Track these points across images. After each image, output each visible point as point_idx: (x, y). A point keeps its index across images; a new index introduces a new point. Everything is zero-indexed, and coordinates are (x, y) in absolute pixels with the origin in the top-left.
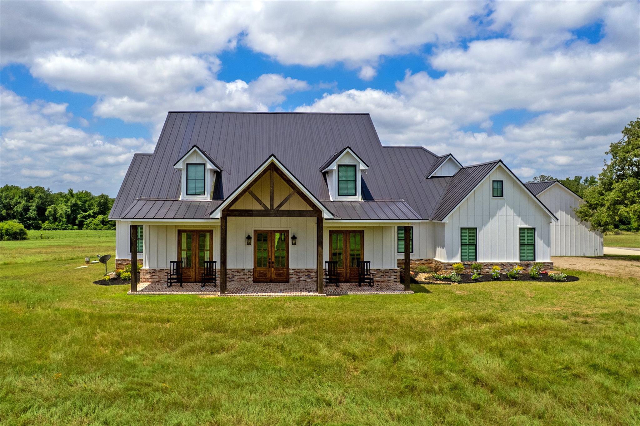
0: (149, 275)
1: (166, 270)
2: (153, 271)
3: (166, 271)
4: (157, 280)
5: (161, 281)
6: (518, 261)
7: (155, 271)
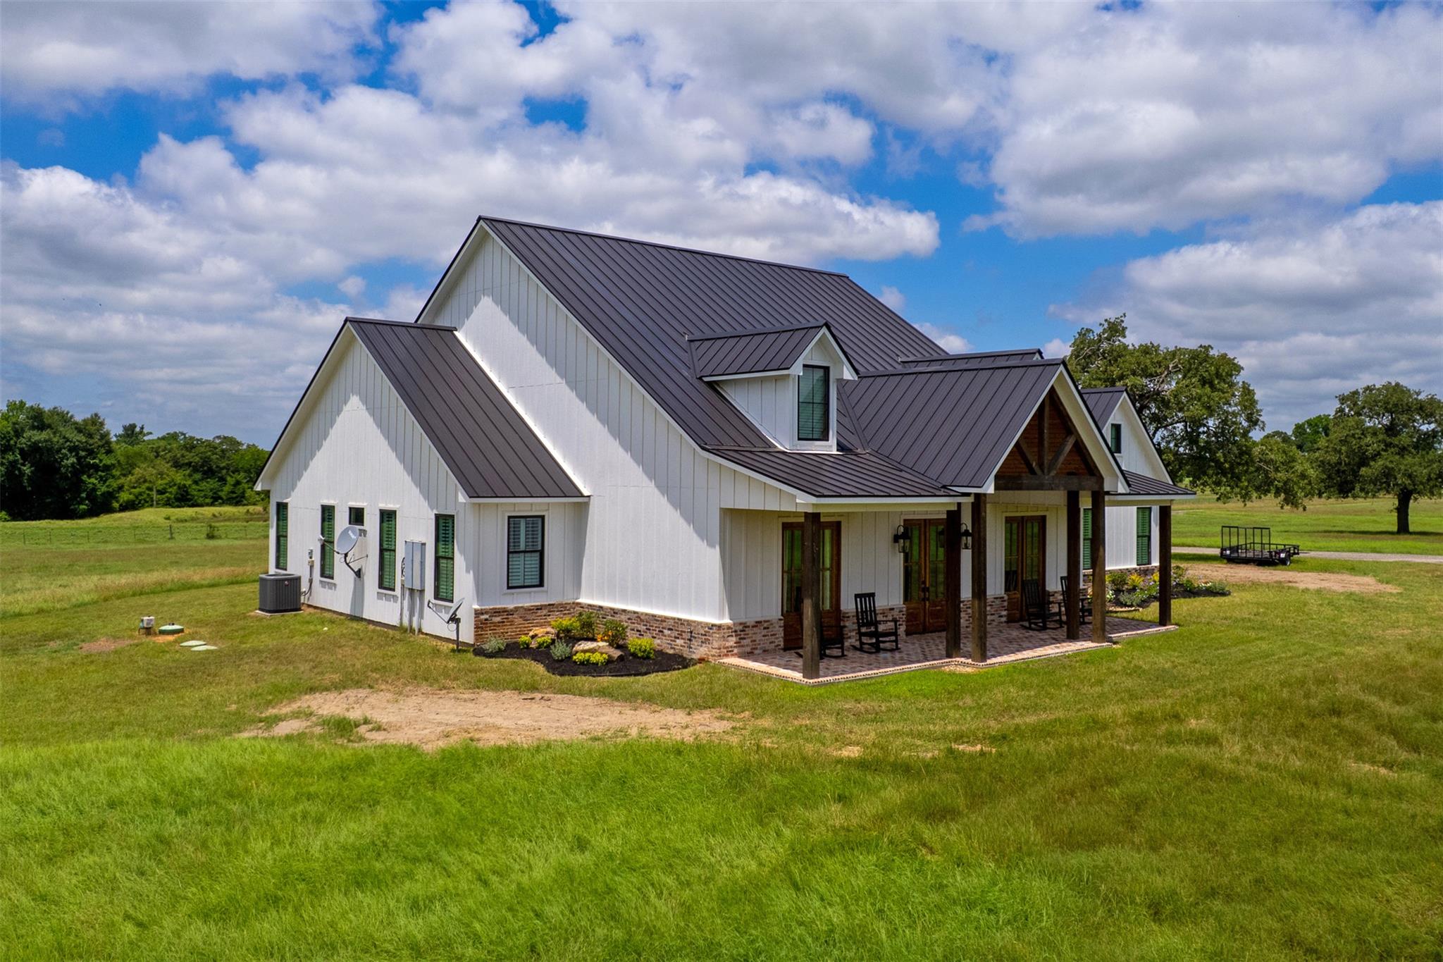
0: (734, 639)
1: (765, 621)
2: (741, 628)
3: (766, 625)
4: (748, 649)
5: (756, 652)
6: (1135, 566)
7: (745, 626)
